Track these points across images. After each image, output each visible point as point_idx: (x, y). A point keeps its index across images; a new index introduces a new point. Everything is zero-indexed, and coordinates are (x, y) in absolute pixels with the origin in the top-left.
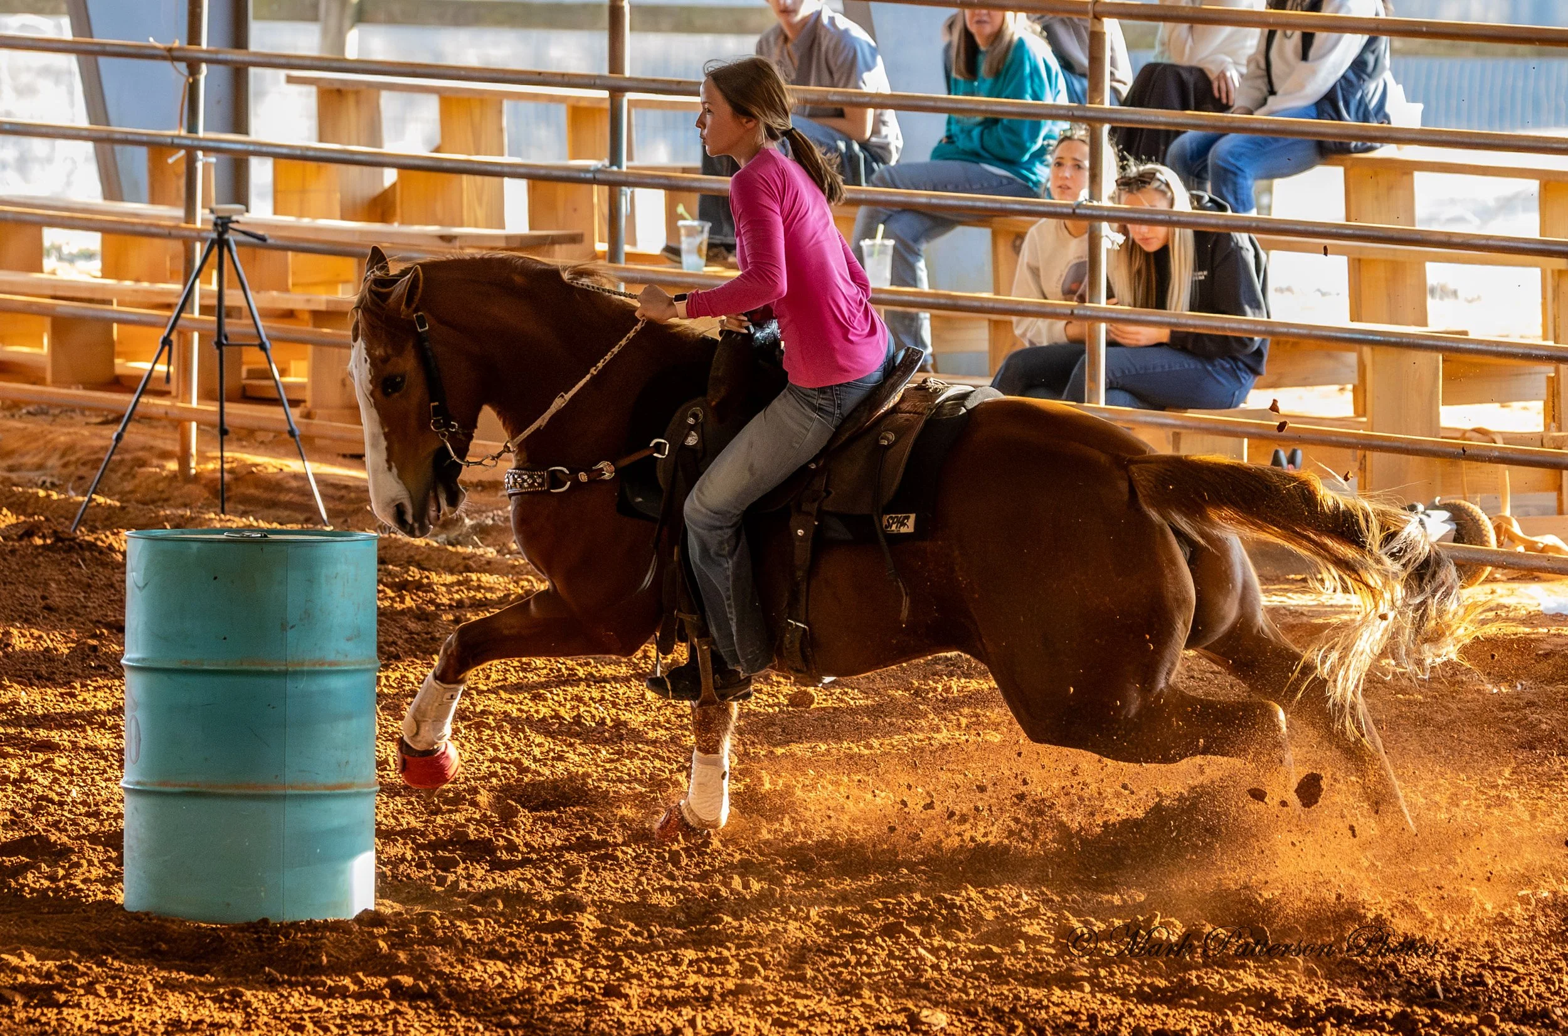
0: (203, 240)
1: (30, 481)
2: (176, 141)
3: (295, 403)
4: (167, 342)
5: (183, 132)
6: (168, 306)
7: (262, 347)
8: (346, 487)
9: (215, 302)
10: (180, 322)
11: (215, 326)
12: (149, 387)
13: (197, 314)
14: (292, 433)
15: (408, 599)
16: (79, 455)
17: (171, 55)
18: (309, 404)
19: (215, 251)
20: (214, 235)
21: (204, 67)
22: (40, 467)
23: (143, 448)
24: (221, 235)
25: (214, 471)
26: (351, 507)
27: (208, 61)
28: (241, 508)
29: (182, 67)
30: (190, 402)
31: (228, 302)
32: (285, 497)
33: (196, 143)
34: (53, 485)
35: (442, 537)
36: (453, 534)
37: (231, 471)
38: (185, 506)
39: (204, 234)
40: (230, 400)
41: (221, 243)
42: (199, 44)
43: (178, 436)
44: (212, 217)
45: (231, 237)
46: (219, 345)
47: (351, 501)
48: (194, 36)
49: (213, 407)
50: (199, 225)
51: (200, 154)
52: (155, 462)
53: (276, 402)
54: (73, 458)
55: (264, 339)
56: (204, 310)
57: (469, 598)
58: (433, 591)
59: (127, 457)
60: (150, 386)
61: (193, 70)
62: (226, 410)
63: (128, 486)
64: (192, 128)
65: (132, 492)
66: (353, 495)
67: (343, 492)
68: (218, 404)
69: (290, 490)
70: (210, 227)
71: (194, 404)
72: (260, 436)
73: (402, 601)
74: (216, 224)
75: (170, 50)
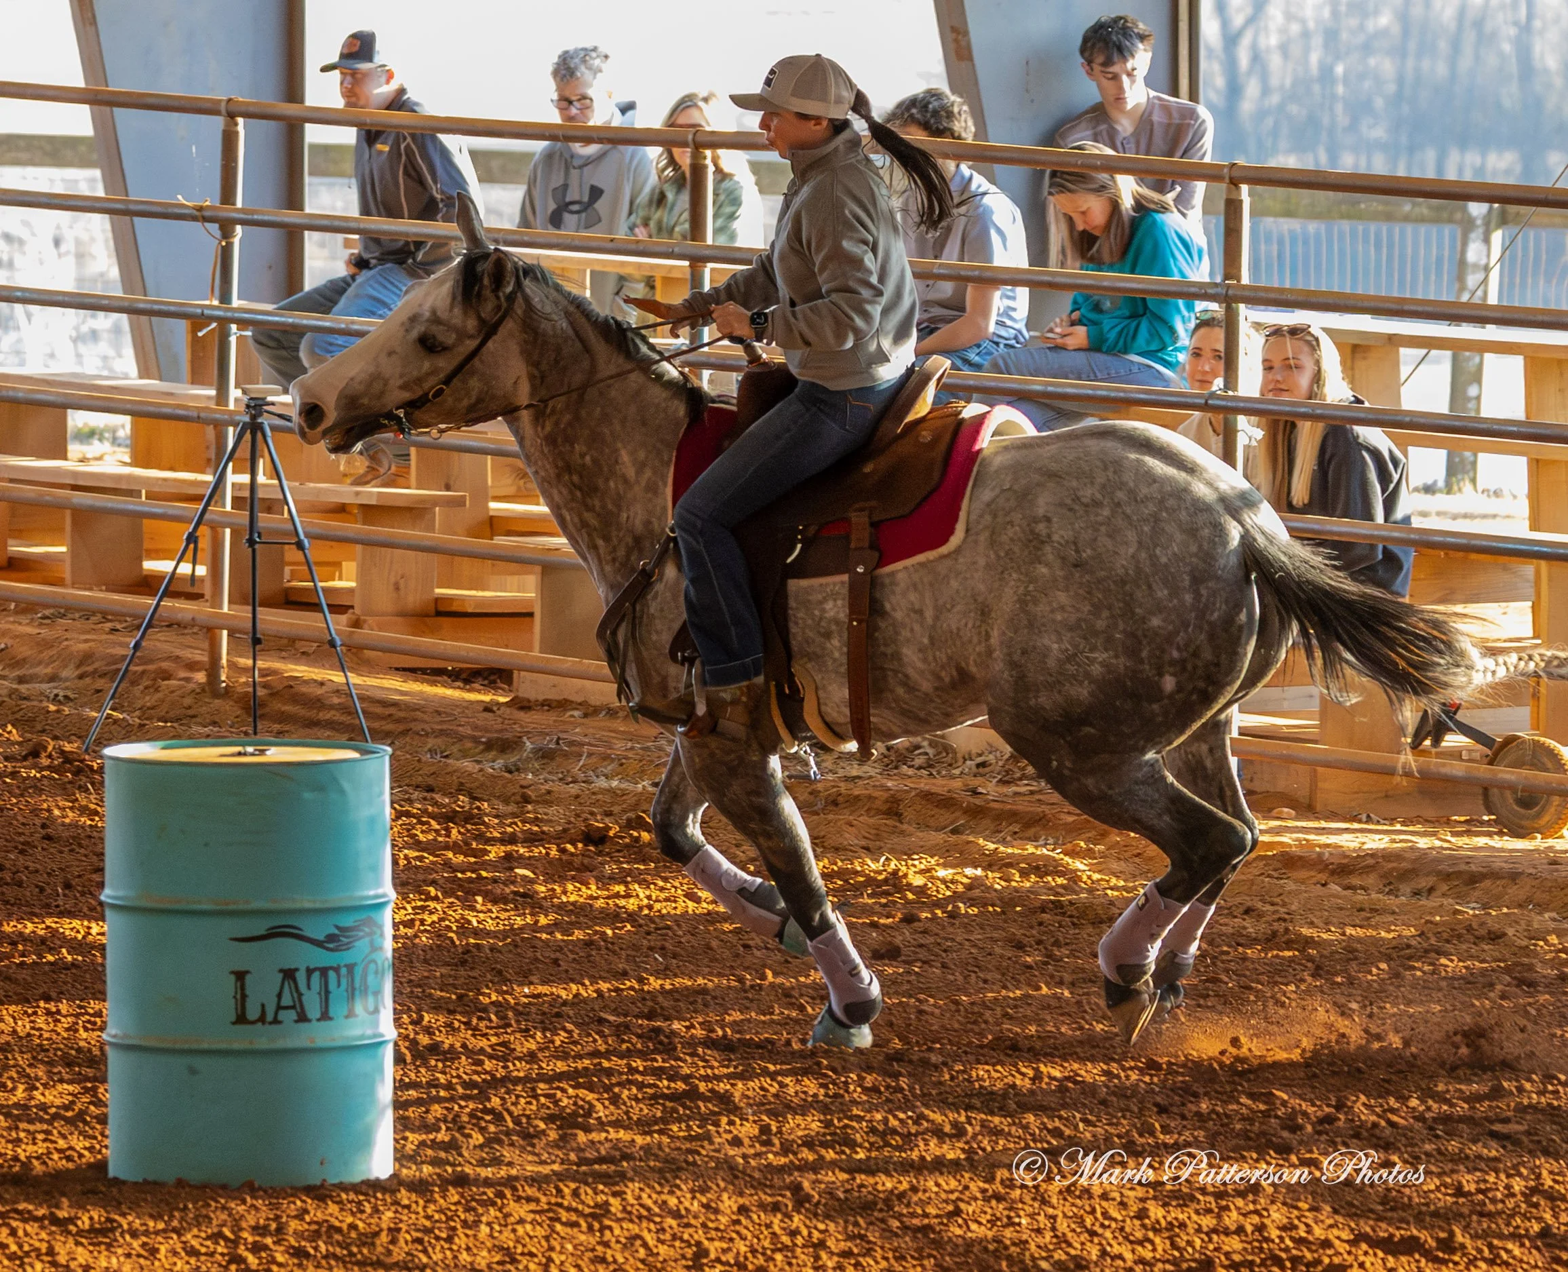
0: (235, 425)
1: (42, 694)
2: (207, 312)
3: (337, 609)
4: (192, 538)
5: (216, 303)
6: (197, 498)
7: (300, 545)
8: (395, 704)
9: (247, 494)
10: (207, 516)
11: (246, 521)
12: (171, 588)
13: (228, 508)
14: (332, 644)
15: (454, 831)
16: (96, 665)
17: (200, 215)
18: (357, 610)
19: (248, 436)
20: (247, 419)
21: (239, 228)
22: (53, 678)
23: (168, 658)
24: (254, 417)
25: (246, 684)
26: (401, 727)
27: (243, 223)
28: (277, 727)
29: (214, 228)
30: (221, 607)
31: (261, 494)
32: (325, 715)
33: (229, 314)
34: (66, 697)
35: (499, 763)
36: (513, 759)
37: (265, 686)
38: (214, 723)
39: (238, 418)
40: (262, 605)
41: (254, 428)
42: (234, 204)
43: (206, 645)
44: (245, 399)
45: (266, 421)
46: (251, 542)
47: (398, 721)
48: (228, 194)
49: (245, 612)
50: (232, 406)
51: (234, 327)
52: (182, 674)
53: (315, 607)
54: (90, 669)
55: (302, 536)
56: (237, 502)
57: (523, 831)
58: (484, 823)
59: (151, 667)
60: (175, 588)
61: (227, 233)
62: (259, 616)
63: (149, 700)
64: (225, 297)
65: (153, 708)
66: (402, 714)
67: (392, 710)
68: (250, 608)
69: (332, 707)
70: (242, 408)
71: (225, 609)
72: (302, 646)
73: (448, 836)
74: (248, 406)
75: (200, 209)
